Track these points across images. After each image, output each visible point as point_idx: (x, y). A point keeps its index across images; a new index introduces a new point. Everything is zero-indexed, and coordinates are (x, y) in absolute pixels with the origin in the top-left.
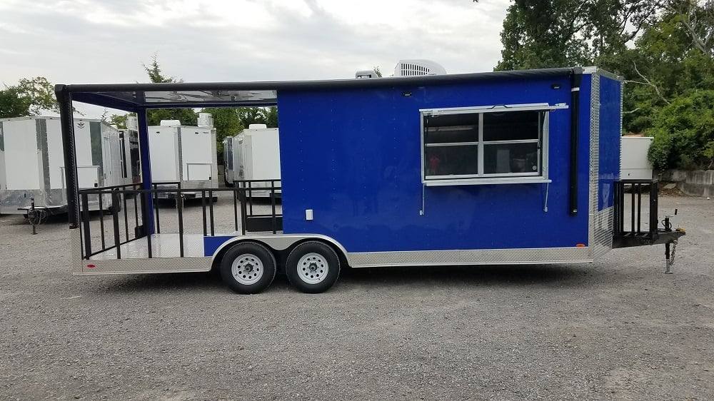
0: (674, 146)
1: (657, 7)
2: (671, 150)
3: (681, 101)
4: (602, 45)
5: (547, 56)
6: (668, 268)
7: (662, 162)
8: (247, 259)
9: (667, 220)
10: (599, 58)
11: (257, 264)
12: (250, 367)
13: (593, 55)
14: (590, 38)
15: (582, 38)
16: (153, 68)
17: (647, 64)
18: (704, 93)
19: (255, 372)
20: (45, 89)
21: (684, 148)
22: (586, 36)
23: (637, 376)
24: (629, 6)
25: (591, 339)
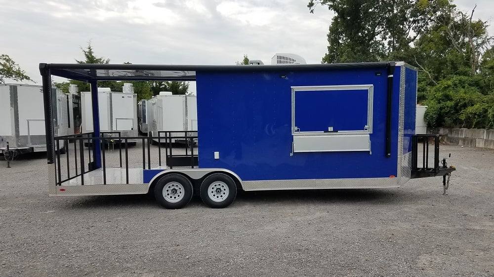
0: (440, 112)
1: (429, 21)
2: (438, 115)
3: (445, 83)
4: (394, 45)
5: (358, 51)
6: (445, 191)
7: (433, 122)
8: (173, 185)
9: (444, 161)
10: (392, 53)
11: (180, 189)
12: (187, 257)
13: (388, 51)
14: (386, 40)
15: (381, 39)
16: (88, 50)
17: (422, 57)
18: (459, 77)
19: (191, 261)
20: (8, 63)
21: (447, 113)
22: (383, 39)
23: (435, 259)
24: (412, 19)
25: (404, 237)
